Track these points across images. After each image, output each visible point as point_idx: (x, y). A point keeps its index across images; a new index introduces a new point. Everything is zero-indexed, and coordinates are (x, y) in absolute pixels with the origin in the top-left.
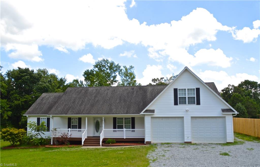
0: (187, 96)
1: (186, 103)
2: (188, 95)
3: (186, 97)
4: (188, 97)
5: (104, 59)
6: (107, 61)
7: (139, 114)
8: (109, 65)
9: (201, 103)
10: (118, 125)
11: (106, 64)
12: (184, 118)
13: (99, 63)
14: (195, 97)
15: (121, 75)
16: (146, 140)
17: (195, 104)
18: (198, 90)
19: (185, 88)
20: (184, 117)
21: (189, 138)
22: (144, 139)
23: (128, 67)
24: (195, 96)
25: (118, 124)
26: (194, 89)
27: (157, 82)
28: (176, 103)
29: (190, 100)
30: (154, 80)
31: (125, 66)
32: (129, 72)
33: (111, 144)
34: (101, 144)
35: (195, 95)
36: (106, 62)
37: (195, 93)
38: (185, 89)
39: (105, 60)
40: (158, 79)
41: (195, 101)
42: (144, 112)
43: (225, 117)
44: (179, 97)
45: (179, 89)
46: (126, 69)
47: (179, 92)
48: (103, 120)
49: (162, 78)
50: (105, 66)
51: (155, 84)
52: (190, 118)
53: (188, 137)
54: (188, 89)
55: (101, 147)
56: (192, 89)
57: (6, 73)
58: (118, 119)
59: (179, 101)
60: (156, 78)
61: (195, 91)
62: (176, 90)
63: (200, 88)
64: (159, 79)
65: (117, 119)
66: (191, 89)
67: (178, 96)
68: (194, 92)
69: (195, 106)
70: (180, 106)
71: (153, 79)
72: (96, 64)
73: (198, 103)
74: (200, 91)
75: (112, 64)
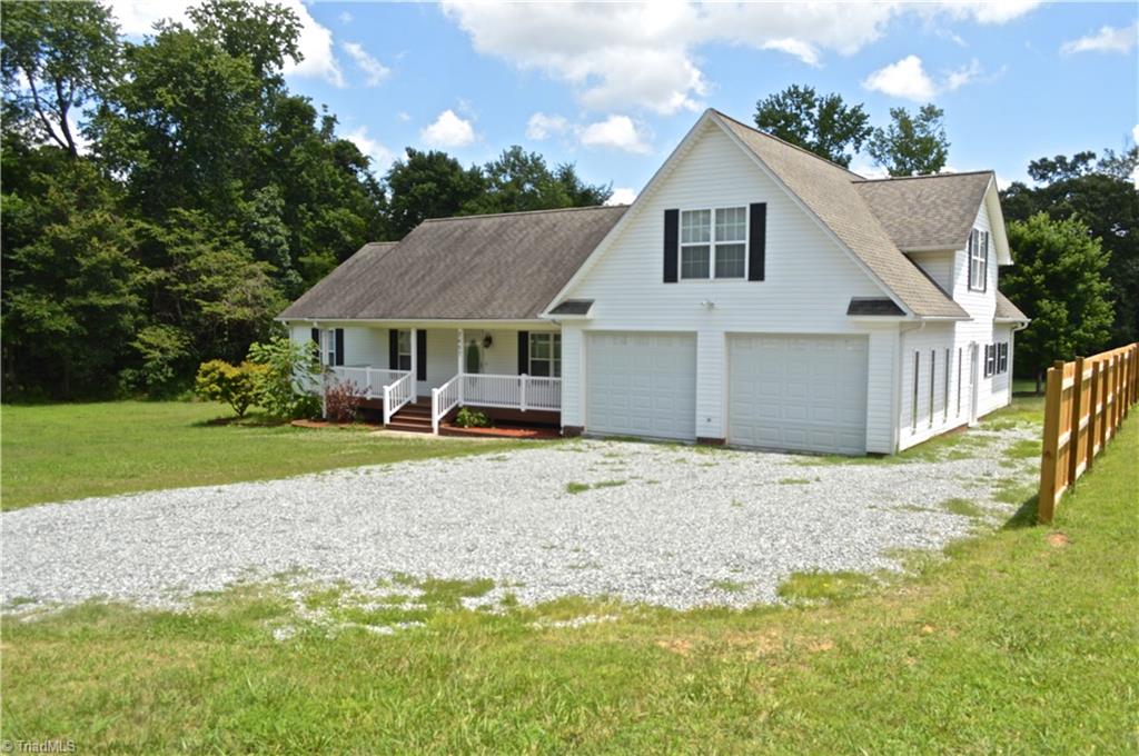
0: (712, 244)
1: (707, 275)
2: (717, 239)
3: (708, 247)
4: (717, 247)
5: (796, 88)
6: (806, 98)
7: (536, 318)
8: (815, 112)
9: (767, 273)
10: (532, 362)
11: (803, 106)
12: (699, 338)
13: (770, 107)
14: (743, 246)
15: (878, 153)
16: (565, 422)
17: (742, 275)
18: (758, 212)
19: (707, 208)
20: (699, 334)
21: (710, 423)
22: (558, 415)
23: (913, 114)
24: (747, 242)
25: (533, 356)
26: (744, 209)
27: (1056, 179)
28: (670, 276)
29: (726, 261)
30: (1041, 168)
31: (902, 112)
32: (919, 134)
33: (466, 429)
34: (435, 425)
35: (744, 238)
36: (804, 101)
37: (744, 227)
38: (708, 211)
39: (801, 90)
40: (1061, 160)
41: (743, 263)
42: (553, 312)
43: (866, 338)
44: (683, 248)
45: (684, 213)
46: (906, 125)
47: (683, 225)
48: (459, 341)
49: (1083, 158)
50: (797, 116)
51: (1044, 185)
52: (721, 340)
53: (709, 420)
54: (719, 212)
55: (434, 435)
56: (733, 209)
57: (388, 175)
58: (533, 336)
59: (683, 265)
60: (1051, 159)
61: (744, 221)
62: (671, 217)
63: (768, 206)
64: (1069, 160)
65: (530, 337)
66: (696, 213)
67: (681, 244)
68: (742, 224)
69: (742, 285)
70: (684, 286)
71: (1037, 160)
72: (759, 109)
73: (757, 274)
74: (768, 217)
75: (833, 105)
